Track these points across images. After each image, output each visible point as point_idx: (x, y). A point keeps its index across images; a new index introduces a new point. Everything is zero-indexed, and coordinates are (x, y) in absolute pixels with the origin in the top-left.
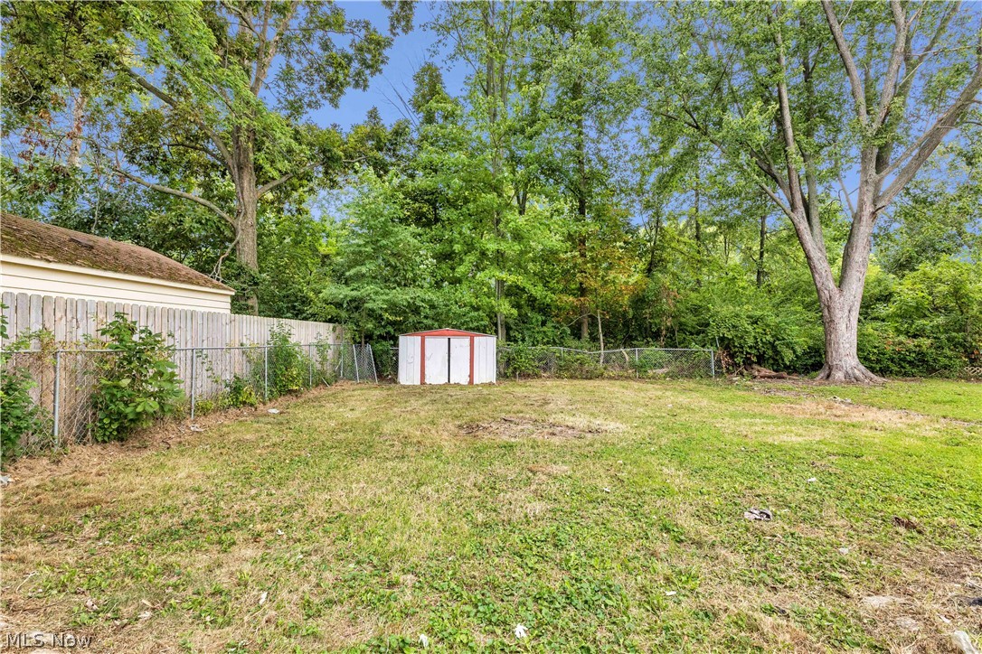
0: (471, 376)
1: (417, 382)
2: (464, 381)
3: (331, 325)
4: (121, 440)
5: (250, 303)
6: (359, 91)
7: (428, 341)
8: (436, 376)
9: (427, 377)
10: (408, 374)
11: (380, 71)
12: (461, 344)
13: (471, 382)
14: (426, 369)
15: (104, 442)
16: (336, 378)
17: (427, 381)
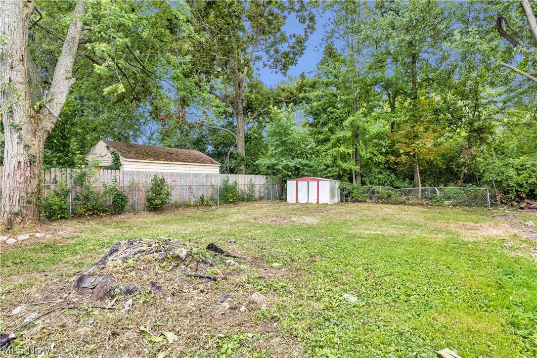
0: (318, 200)
1: (295, 202)
2: (315, 202)
3: (265, 176)
4: (155, 211)
5: (241, 168)
6: (294, 66)
7: (300, 183)
8: (302, 199)
9: (299, 199)
10: (291, 198)
11: (303, 54)
12: (313, 184)
13: (318, 203)
14: (298, 196)
15: (150, 211)
16: (261, 198)
17: (299, 201)
